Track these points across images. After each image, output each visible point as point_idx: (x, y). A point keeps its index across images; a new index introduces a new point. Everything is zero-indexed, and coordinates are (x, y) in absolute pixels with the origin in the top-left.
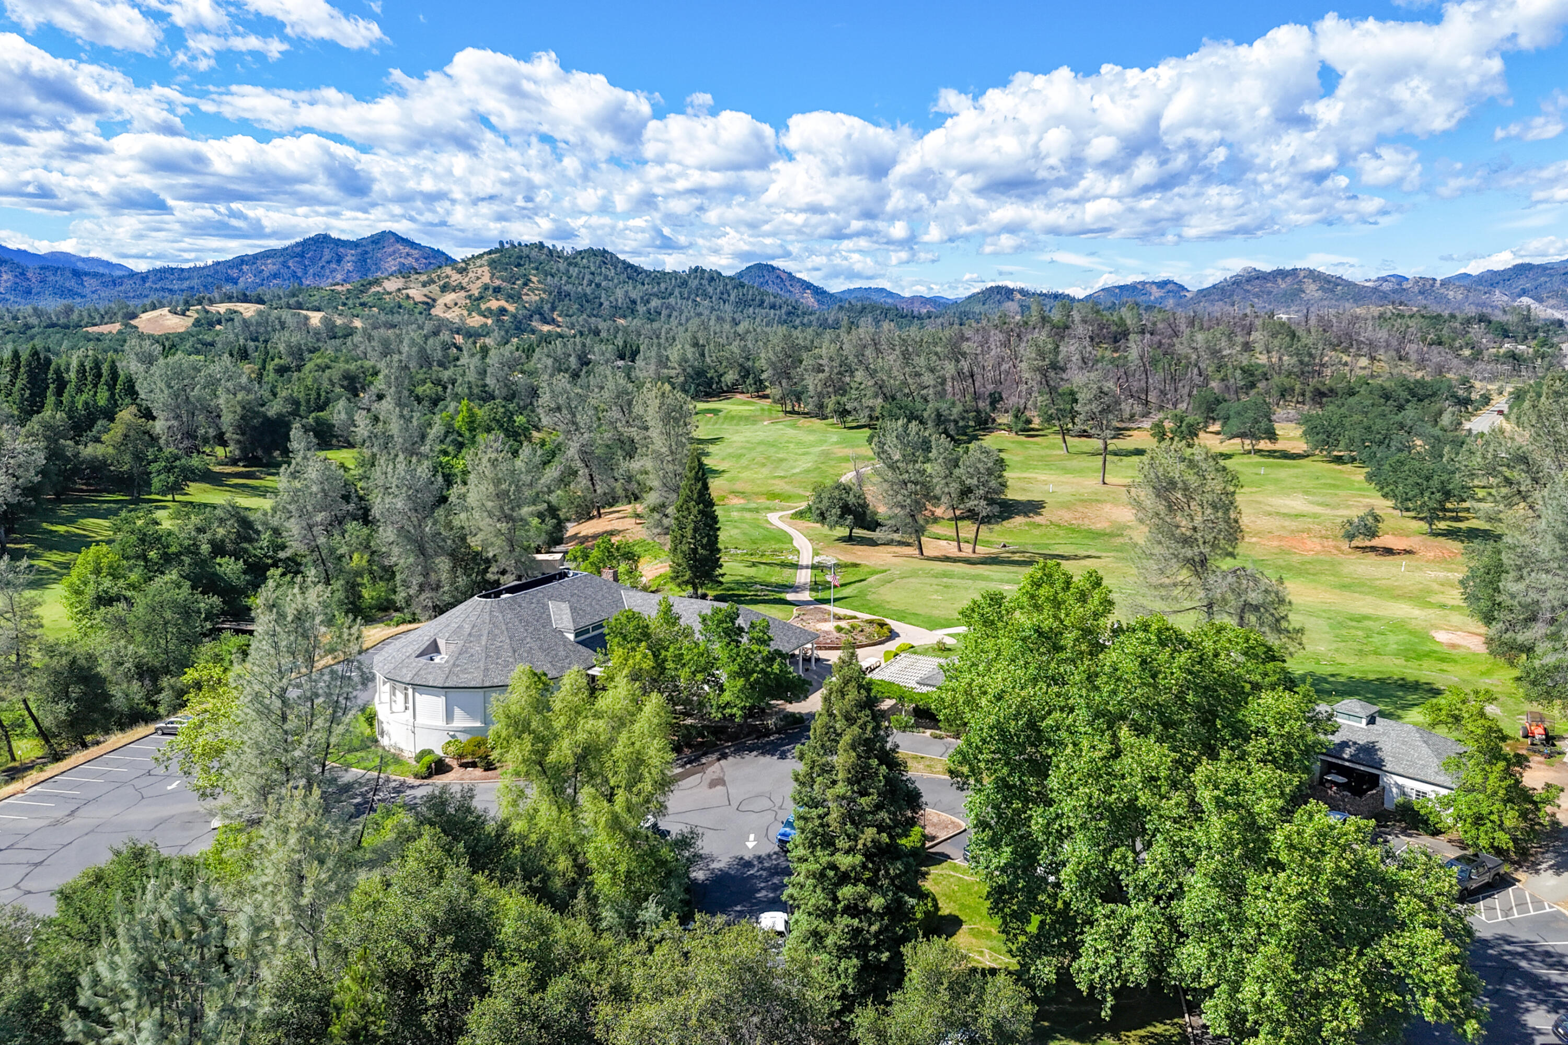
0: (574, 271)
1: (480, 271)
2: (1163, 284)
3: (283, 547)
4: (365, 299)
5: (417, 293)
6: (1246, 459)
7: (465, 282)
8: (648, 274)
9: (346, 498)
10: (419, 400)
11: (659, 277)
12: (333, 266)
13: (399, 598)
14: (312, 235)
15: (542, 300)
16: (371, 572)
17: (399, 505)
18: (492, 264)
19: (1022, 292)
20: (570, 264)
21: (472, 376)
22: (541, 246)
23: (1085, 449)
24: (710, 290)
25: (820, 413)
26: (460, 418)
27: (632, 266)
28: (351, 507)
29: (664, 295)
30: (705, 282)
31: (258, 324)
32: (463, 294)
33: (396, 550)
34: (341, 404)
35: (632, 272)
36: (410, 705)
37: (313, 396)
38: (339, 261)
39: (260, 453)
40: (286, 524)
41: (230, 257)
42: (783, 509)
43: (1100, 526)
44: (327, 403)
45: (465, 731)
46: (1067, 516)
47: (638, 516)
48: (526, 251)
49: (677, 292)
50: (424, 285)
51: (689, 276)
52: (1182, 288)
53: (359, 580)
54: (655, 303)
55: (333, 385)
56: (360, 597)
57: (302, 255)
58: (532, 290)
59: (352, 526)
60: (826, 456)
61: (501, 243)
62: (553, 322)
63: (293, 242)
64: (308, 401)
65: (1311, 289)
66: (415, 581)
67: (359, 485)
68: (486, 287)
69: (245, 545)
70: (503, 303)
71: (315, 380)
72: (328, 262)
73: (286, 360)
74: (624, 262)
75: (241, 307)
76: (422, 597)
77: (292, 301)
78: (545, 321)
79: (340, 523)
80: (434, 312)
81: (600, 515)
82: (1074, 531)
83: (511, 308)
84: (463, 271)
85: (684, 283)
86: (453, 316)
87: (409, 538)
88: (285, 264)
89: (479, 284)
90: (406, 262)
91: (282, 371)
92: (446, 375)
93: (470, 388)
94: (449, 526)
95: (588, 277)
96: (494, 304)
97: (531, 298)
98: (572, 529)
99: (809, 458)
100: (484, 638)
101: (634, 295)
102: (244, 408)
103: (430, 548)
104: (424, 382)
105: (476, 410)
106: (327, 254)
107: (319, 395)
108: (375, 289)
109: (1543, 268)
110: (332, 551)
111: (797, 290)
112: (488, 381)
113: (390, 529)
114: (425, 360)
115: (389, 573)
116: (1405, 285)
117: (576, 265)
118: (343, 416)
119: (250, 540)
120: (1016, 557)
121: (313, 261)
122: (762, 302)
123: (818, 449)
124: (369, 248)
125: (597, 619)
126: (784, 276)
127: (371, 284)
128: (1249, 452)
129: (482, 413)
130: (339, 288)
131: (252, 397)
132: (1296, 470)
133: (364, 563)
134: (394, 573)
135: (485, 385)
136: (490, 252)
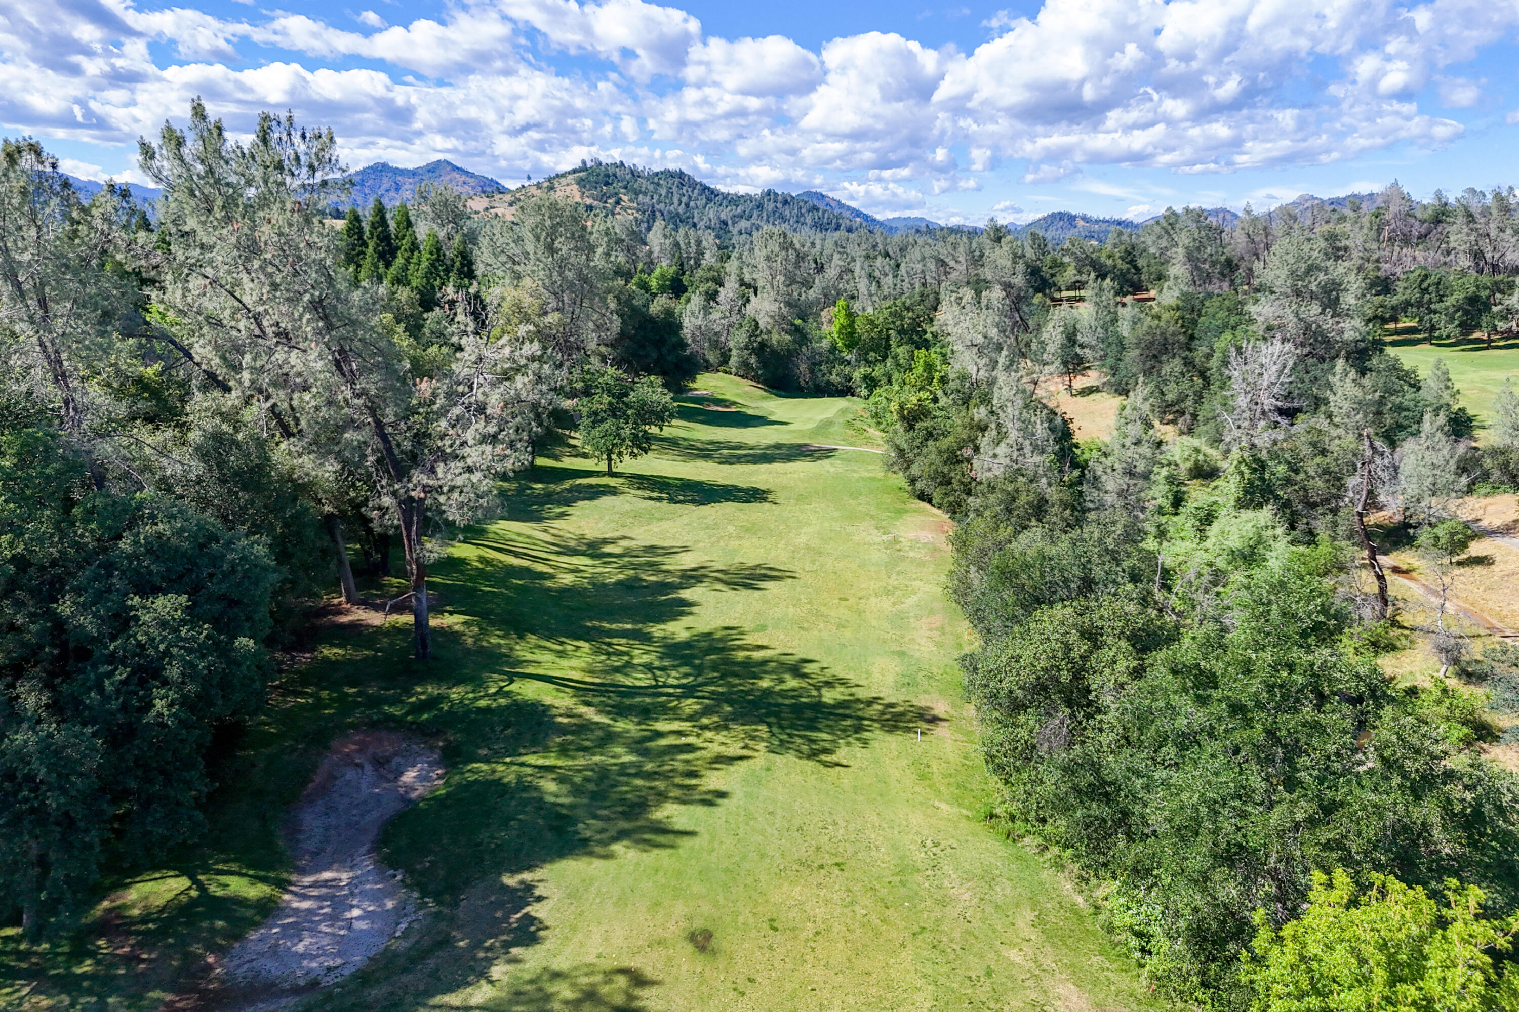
0: (660, 191)
1: (568, 189)
5: (506, 212)
8: (726, 196)
11: (737, 199)
14: (369, 164)
18: (581, 182)
19: (1084, 218)
20: (654, 184)
22: (622, 165)
24: (783, 214)
27: (709, 189)
30: (779, 205)
38: (397, 190)
48: (611, 171)
49: (756, 214)
50: (511, 204)
51: (763, 199)
57: (361, 184)
58: (625, 209)
61: (584, 162)
72: (387, 191)
74: (700, 184)
84: (549, 190)
85: (759, 206)
101: (723, 216)
121: (372, 188)
124: (427, 176)
126: (833, 204)
136: (574, 171)
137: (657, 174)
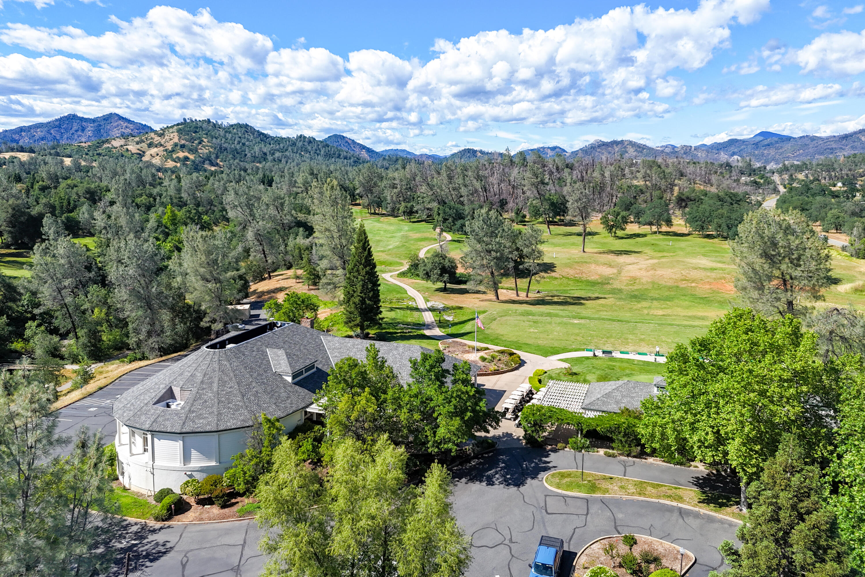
0: (229, 136)
1: (172, 135)
2: (554, 148)
3: (38, 305)
4: (100, 151)
5: (133, 148)
6: (654, 237)
7: (163, 142)
8: (273, 138)
9: (89, 268)
10: (138, 206)
11: (279, 140)
12: (80, 133)
13: (132, 341)
14: (66, 114)
15: (210, 152)
16: (108, 321)
17: (131, 272)
18: (179, 131)
19: (481, 152)
20: (226, 132)
21: (172, 192)
22: (209, 121)
23: (560, 232)
24: (309, 148)
25: (393, 213)
26: (166, 217)
27: (263, 134)
28: (92, 275)
29: (283, 150)
30: (306, 143)
31: (30, 164)
32: (162, 148)
33: (128, 306)
34: (85, 208)
35: (263, 137)
36: (149, 447)
37: (65, 203)
38: (83, 130)
39: (26, 240)
40: (41, 289)
41: (14, 128)
42: (390, 271)
43: (593, 278)
44: (75, 207)
45: (202, 470)
46: (571, 272)
47: (297, 277)
48: (200, 124)
49: (290, 149)
50: (137, 143)
51: (297, 140)
52: (564, 151)
53: (99, 328)
54: (277, 155)
55: (79, 197)
56: (100, 340)
57: (59, 126)
58: (204, 146)
59: (93, 288)
60: (406, 238)
61: (185, 119)
62: (217, 165)
63: (54, 119)
64: (62, 207)
65: (631, 151)
66: (144, 329)
67: (98, 260)
68: (176, 145)
69: (10, 304)
70: (186, 154)
71: (66, 193)
72: (77, 131)
73: (47, 183)
74: (258, 131)
75: (20, 155)
76: (151, 341)
77: (53, 151)
78: (212, 164)
79: (84, 286)
80: (144, 159)
81: (270, 277)
82: (578, 281)
83: (192, 157)
84: (161, 135)
85: (294, 144)
86: (156, 161)
87: (139, 297)
88: (49, 132)
89: (172, 142)
90: (125, 131)
91: (43, 189)
92: (155, 191)
93: (171, 199)
94: (169, 286)
95: (237, 139)
96: (181, 155)
97: (204, 151)
98: (253, 287)
99: (396, 239)
100: (215, 385)
101: (265, 150)
102: (14, 209)
103: (155, 304)
104: (141, 195)
105: (176, 212)
106: (75, 127)
107: (69, 203)
108: (106, 145)
109: (743, 141)
110: (77, 307)
111: (357, 150)
112: (183, 195)
113: (123, 290)
114: (141, 182)
115: (123, 323)
116: (676, 149)
117: (230, 132)
118: (86, 215)
119: (14, 300)
120: (556, 299)
121: (66, 129)
122: (340, 155)
123: (399, 234)
124: (102, 123)
125: (308, 362)
126: (350, 142)
127: (104, 142)
128: (655, 233)
129: (180, 214)
130: (83, 145)
131: (20, 202)
132: (688, 243)
133: (103, 315)
134: (127, 323)
135: (181, 198)
136: (178, 125)
137: (232, 126)
